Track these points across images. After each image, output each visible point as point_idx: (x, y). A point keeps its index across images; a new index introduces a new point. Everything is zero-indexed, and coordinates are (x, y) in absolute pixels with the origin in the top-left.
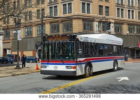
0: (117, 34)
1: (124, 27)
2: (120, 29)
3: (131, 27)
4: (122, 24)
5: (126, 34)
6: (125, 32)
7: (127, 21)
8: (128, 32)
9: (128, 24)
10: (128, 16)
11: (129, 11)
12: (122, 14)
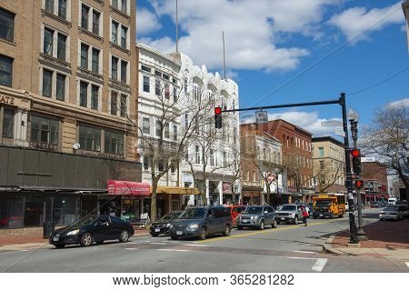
0: (37, 146)
1: (65, 129)
2: (52, 134)
3: (89, 131)
4: (60, 119)
5: (71, 151)
6: (67, 145)
7: (76, 112)
8: (76, 146)
9: (79, 123)
10: (78, 99)
11: (84, 85)
12: (61, 89)
